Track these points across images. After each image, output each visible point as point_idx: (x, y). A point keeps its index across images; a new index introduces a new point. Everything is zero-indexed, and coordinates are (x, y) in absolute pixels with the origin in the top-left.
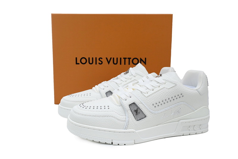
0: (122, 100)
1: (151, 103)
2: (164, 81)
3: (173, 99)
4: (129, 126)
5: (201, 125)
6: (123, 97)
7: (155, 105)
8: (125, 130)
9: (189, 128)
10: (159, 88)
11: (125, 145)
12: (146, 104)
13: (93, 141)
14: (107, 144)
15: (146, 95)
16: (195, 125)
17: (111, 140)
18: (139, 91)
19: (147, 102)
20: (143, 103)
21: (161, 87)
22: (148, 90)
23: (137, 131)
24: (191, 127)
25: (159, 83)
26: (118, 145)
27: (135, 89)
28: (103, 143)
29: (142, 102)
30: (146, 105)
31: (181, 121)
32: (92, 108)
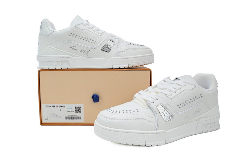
0: (150, 103)
1: (176, 104)
2: (184, 84)
3: (194, 99)
4: (159, 127)
5: (215, 122)
6: (151, 100)
7: (180, 106)
8: (157, 131)
9: (207, 126)
10: (181, 90)
11: (157, 145)
12: (172, 105)
13: (120, 143)
14: (141, 146)
15: (171, 97)
16: (211, 123)
17: (144, 142)
18: (163, 94)
19: (172, 104)
20: (170, 105)
21: (183, 89)
22: (171, 92)
23: (167, 131)
24: (208, 124)
25: (181, 85)
26: (151, 146)
27: (159, 92)
28: (131, 145)
29: (168, 104)
30: (172, 107)
31: (201, 120)
32: (118, 112)
